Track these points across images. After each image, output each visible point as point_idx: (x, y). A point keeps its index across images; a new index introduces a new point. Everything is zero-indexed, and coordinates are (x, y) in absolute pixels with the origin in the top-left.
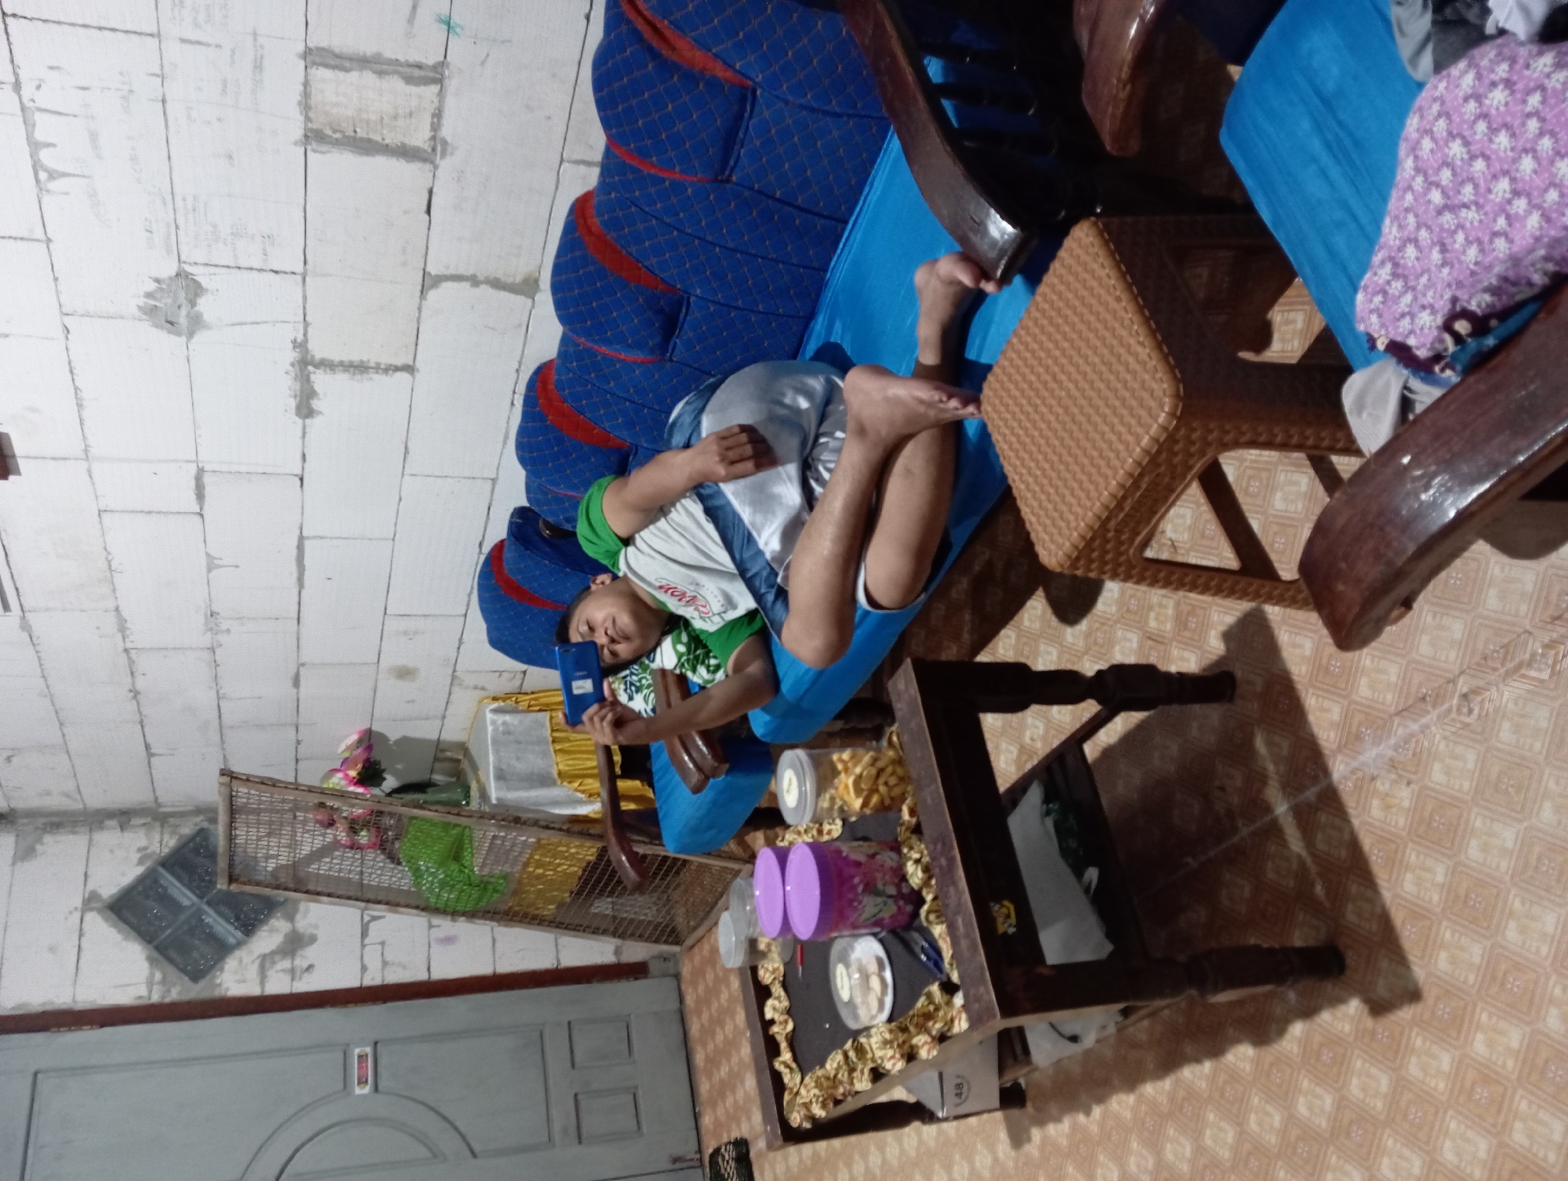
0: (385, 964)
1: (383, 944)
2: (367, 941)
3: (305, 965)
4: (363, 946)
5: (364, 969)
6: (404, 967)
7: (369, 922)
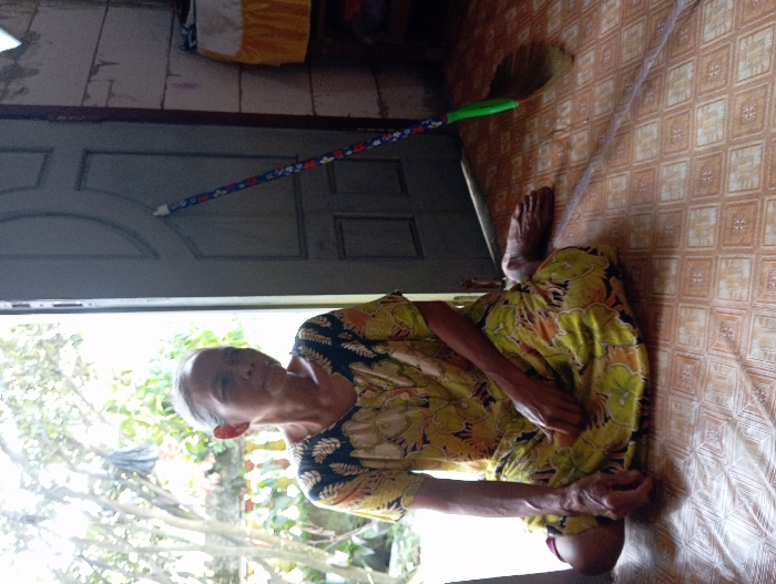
0: (111, 95)
1: (112, 81)
2: (93, 78)
3: (19, 88)
4: (89, 81)
5: (86, 96)
6: (134, 100)
7: (98, 66)
